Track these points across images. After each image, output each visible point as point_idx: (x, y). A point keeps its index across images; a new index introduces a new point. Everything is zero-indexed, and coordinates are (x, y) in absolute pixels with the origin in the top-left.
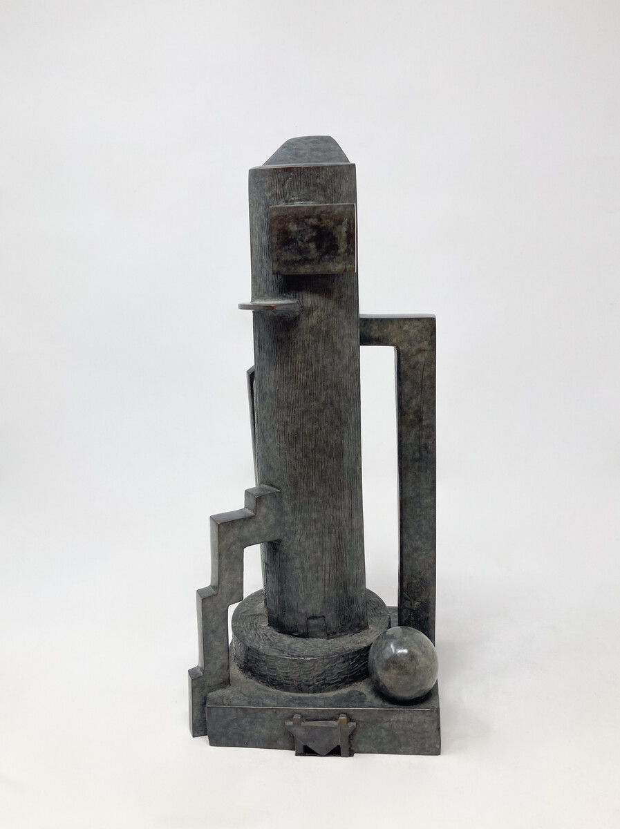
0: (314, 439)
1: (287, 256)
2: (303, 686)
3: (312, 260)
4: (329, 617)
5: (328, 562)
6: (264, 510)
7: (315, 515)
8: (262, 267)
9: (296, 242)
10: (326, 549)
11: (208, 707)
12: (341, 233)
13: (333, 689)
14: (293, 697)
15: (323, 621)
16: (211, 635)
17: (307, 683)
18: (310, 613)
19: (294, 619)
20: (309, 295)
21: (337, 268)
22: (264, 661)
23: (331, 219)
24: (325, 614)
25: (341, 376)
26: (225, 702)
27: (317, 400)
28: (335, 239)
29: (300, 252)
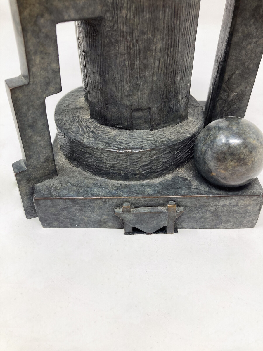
2: (129, 175)
4: (154, 109)
11: (36, 200)
13: (157, 176)
14: (121, 185)
15: (148, 113)
16: (29, 130)
17: (135, 172)
18: (136, 105)
19: (118, 111)
22: (90, 154)
24: (150, 105)
26: (53, 193)
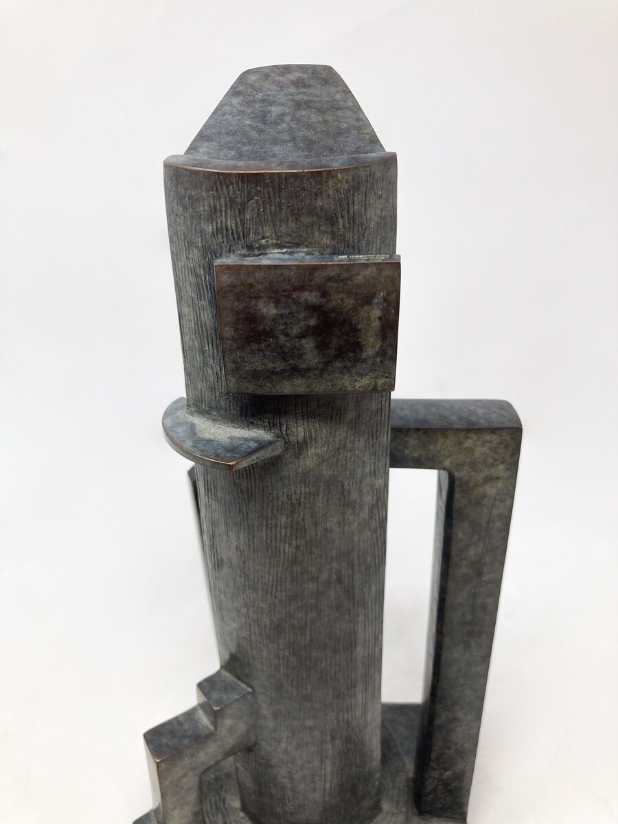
0: (308, 633)
1: (256, 363)
3: (308, 370)
5: (329, 770)
6: (228, 722)
7: (309, 723)
8: (205, 364)
9: (274, 336)
10: (326, 757)
12: (369, 319)
20: (300, 422)
21: (357, 385)
23: (349, 293)
25: (356, 538)
27: (314, 579)
28: (355, 330)
29: (283, 355)
